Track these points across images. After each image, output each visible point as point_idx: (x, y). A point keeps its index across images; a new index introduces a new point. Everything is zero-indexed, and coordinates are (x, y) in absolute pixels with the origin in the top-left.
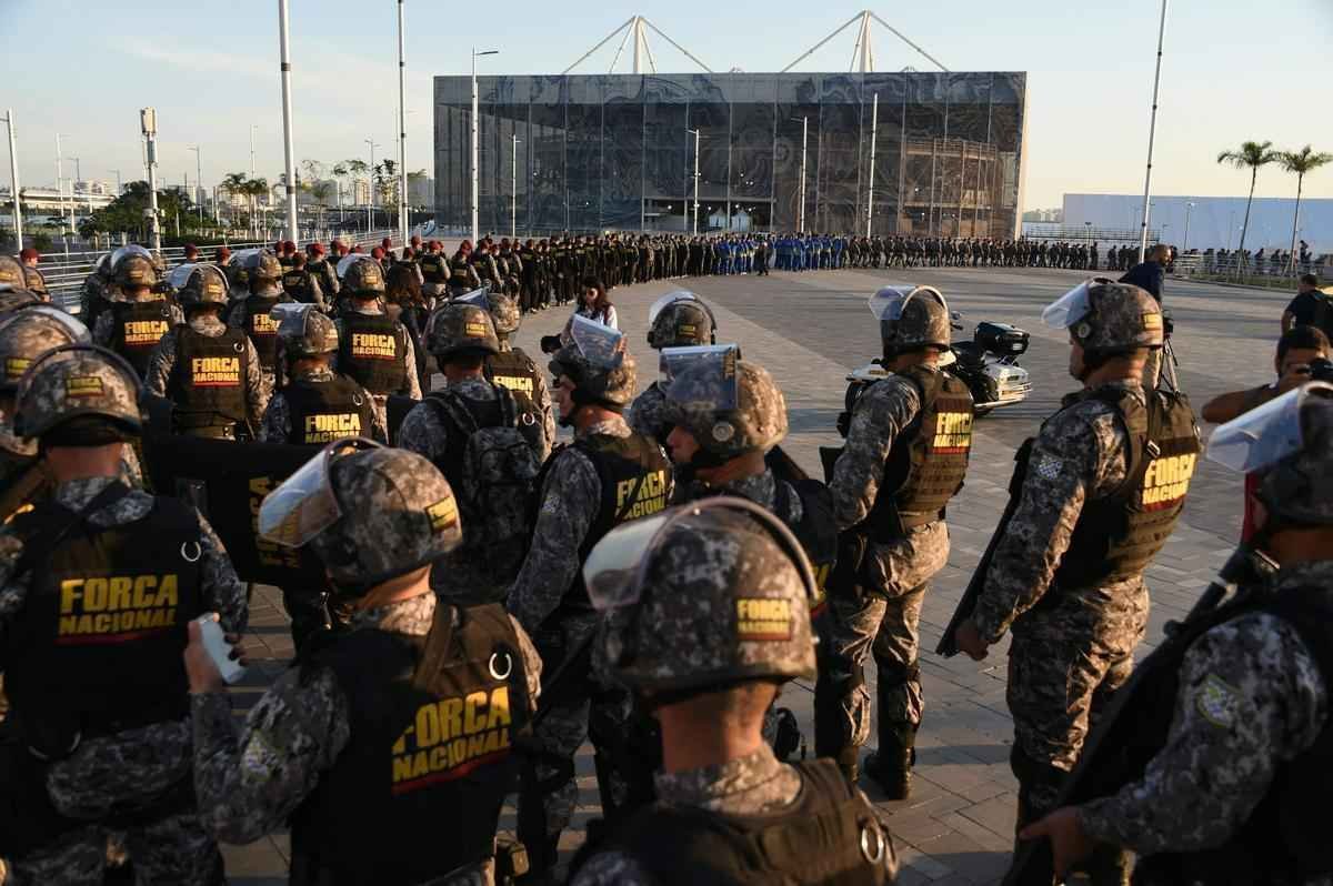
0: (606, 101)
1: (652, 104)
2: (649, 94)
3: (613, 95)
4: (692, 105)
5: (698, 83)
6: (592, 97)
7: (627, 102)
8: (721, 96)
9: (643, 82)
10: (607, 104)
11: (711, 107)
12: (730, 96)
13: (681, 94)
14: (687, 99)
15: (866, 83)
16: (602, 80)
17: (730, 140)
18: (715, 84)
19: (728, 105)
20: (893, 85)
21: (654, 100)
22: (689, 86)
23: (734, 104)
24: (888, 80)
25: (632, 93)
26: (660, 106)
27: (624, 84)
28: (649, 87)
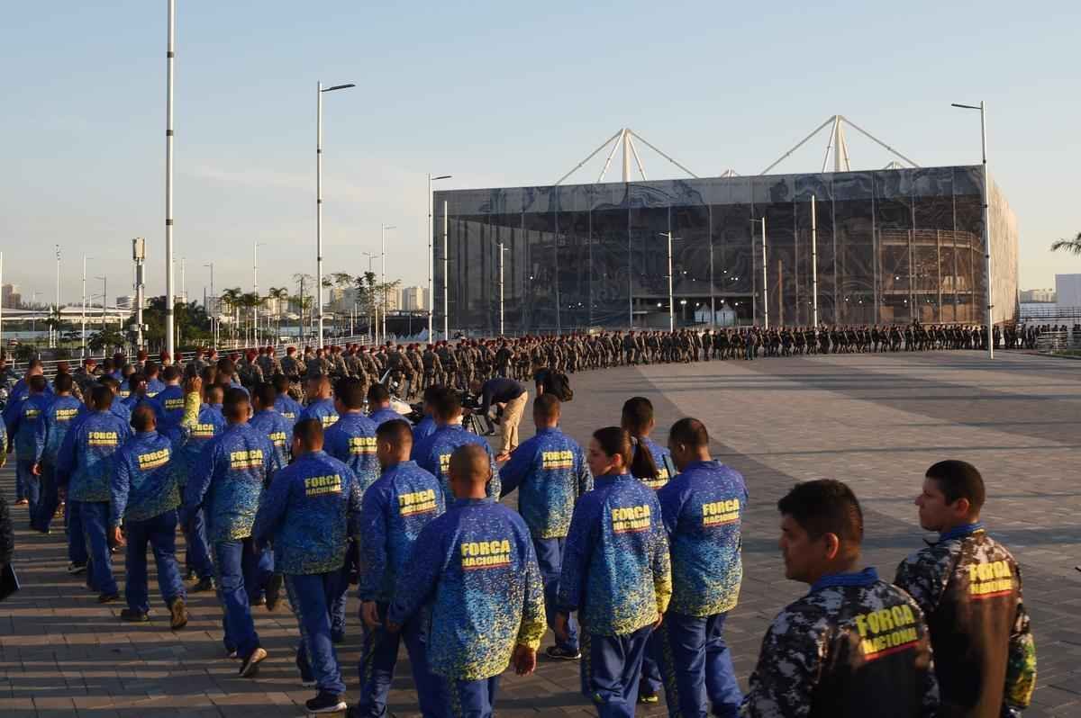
0: (593, 208)
1: (636, 209)
2: (634, 200)
3: (598, 203)
4: (673, 208)
5: (679, 189)
6: (579, 205)
7: (612, 208)
8: (701, 201)
9: (627, 190)
10: (593, 212)
11: (691, 209)
12: (709, 199)
13: (661, 198)
14: (668, 204)
15: (836, 181)
16: (589, 190)
17: (711, 238)
18: (694, 188)
19: (707, 207)
20: (861, 183)
21: (638, 206)
22: (671, 192)
23: (714, 206)
24: (856, 178)
25: (617, 200)
26: (644, 211)
27: (609, 191)
28: (633, 194)
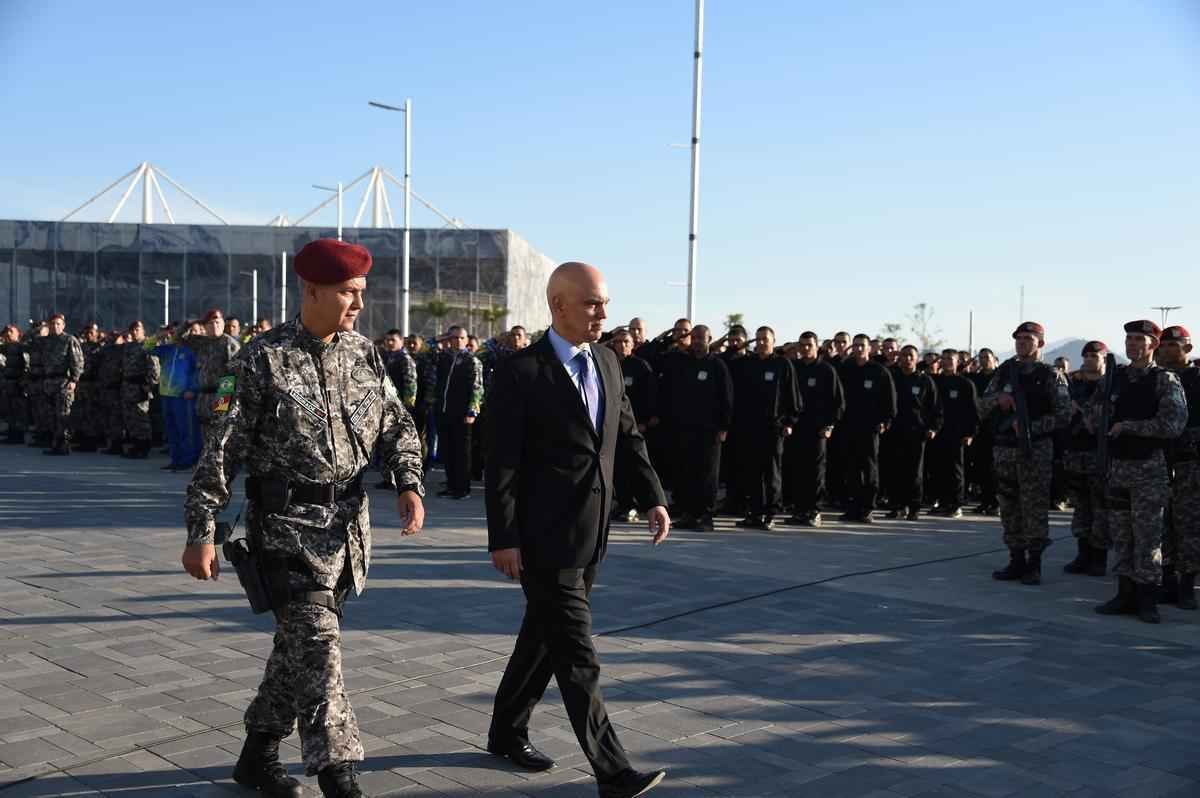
0: (100, 248)
1: (148, 254)
2: (145, 242)
3: (105, 243)
4: (190, 254)
5: (196, 234)
6: (83, 244)
7: (121, 250)
8: (219, 247)
9: (138, 232)
10: (100, 252)
11: (208, 257)
12: (229, 247)
13: (176, 242)
14: (185, 249)
15: (361, 237)
16: (95, 229)
17: (229, 289)
18: (213, 235)
19: (226, 256)
20: (386, 239)
21: (150, 249)
22: (187, 236)
23: (234, 256)
24: (383, 235)
25: (126, 241)
26: (157, 256)
27: (118, 232)
28: (144, 236)
